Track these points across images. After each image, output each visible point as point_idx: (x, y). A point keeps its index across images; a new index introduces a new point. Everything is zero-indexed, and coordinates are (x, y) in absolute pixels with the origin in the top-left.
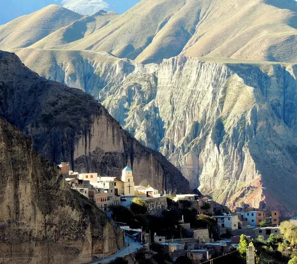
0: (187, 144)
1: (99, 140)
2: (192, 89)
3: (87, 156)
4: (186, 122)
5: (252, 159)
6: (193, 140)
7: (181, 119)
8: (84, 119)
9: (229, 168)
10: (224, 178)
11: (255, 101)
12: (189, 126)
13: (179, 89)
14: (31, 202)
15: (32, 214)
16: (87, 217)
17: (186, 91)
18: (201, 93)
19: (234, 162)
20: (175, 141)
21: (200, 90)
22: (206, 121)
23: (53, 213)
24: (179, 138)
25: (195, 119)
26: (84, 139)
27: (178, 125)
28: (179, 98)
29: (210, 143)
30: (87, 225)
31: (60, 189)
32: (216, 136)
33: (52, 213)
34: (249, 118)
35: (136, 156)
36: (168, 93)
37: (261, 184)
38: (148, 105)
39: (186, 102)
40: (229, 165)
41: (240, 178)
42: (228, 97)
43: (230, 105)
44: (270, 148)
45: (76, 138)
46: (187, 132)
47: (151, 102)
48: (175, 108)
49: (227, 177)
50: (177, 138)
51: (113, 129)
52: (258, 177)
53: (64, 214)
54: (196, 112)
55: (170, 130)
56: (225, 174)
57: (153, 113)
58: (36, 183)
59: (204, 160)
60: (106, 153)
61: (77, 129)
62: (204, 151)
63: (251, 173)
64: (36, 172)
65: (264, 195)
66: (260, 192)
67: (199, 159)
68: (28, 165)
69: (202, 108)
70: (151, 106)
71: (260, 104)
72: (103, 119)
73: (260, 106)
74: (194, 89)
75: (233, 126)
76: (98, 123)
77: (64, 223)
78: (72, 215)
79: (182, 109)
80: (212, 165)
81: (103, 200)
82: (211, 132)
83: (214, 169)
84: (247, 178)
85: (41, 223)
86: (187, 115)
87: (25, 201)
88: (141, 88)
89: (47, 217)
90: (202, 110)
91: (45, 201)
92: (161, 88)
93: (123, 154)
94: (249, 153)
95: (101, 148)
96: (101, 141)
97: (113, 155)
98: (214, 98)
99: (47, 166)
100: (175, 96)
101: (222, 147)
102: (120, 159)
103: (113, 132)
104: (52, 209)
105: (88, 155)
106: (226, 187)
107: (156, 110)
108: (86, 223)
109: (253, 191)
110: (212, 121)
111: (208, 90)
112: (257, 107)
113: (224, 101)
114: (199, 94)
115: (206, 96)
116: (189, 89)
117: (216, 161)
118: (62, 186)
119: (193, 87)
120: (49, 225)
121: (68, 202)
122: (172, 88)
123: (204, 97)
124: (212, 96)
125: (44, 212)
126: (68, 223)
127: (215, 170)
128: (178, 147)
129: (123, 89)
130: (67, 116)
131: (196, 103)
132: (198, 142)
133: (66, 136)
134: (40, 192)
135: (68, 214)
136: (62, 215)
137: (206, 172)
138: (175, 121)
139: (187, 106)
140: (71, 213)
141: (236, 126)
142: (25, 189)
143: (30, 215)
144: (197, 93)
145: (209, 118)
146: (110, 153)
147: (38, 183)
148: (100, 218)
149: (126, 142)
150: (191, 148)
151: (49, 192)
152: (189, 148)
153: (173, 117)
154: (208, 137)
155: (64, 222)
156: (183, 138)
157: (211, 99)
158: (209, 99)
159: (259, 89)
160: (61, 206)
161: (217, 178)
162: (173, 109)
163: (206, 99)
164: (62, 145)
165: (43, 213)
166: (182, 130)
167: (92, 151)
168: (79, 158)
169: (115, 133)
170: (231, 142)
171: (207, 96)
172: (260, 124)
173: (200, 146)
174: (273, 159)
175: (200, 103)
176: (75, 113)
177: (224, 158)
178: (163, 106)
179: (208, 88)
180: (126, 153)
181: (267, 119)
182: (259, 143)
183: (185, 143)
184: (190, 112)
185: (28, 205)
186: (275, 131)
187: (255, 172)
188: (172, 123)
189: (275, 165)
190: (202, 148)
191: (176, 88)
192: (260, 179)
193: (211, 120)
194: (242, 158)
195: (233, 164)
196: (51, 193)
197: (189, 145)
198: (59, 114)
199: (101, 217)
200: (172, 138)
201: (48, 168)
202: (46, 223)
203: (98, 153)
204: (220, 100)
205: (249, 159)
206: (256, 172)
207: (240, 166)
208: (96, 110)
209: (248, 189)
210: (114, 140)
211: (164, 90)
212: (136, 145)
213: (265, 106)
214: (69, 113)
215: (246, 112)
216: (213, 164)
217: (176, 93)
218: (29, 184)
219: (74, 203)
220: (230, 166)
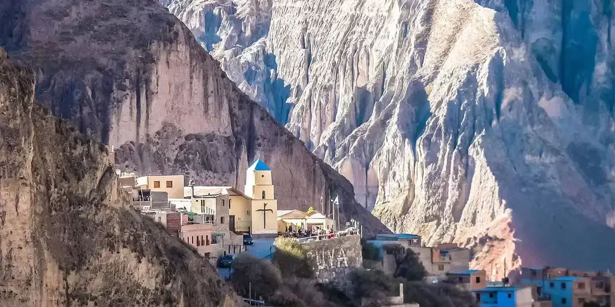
0: (340, 138)
1: (170, 104)
2: (353, 12)
3: (142, 144)
4: (338, 88)
5: (490, 174)
6: (356, 130)
7: (326, 80)
8: (133, 53)
9: (437, 195)
10: (426, 217)
11: (498, 41)
12: (345, 98)
13: (323, 13)
14: (31, 237)
15: (33, 269)
16: (175, 279)
17: (339, 17)
18: (373, 23)
19: (450, 179)
20: (313, 133)
21: (372, 15)
22: (386, 86)
23: (88, 269)
24: (322, 126)
25: (360, 83)
26: (135, 100)
27: (319, 95)
28: (323, 34)
29: (395, 136)
30: (175, 300)
31: (106, 206)
32: (409, 122)
33: (85, 268)
34: (485, 81)
35: (259, 145)
36: (297, 22)
37: (511, 231)
38: (251, 49)
39: (338, 44)
40: (439, 187)
41: (463, 217)
42: (436, 33)
43: (440, 51)
44: (532, 149)
45: (114, 98)
46: (341, 112)
47: (258, 42)
48: (312, 57)
49: (433, 215)
50: (318, 124)
51: (206, 78)
52: (504, 215)
53: (117, 269)
54: (362, 66)
55: (302, 108)
56: (428, 208)
57: (262, 66)
58: (43, 188)
59: (380, 176)
60: (188, 138)
61: (118, 77)
62: (379, 155)
63: (489, 206)
64: (42, 158)
65: (519, 257)
66: (509, 248)
67: (369, 172)
68: (23, 139)
69: (375, 56)
70: (258, 51)
71: (508, 47)
72: (180, 55)
73: (510, 53)
74: (358, 12)
75: (447, 99)
76: (168, 62)
77: (115, 293)
78: (136, 274)
79: (329, 58)
80: (399, 186)
81: (203, 241)
82: (397, 111)
83: (404, 197)
84: (479, 218)
85: (57, 293)
86: (341, 73)
87: (14, 233)
88: (235, 11)
89: (72, 278)
90: (375, 60)
91: (67, 236)
92: (281, 12)
93: (228, 138)
94: (484, 160)
95: (176, 124)
96: (176, 106)
97: (205, 141)
98: (404, 33)
99: (73, 143)
100: (312, 29)
101: (421, 147)
102: (220, 152)
103: (205, 85)
104: (86, 258)
105: (143, 141)
106: (431, 237)
107: (270, 60)
108: (174, 295)
109: (493, 246)
110: (399, 88)
111: (389, 16)
112: (503, 55)
113: (427, 42)
114: (369, 23)
115: (384, 28)
116: (347, 12)
117: (409, 178)
118: (112, 197)
119: (355, 9)
120: (76, 300)
121: (126, 240)
122: (307, 11)
123: (380, 31)
124: (398, 31)
125: (63, 265)
126: (126, 293)
127: (407, 197)
128: (320, 144)
129: (192, 11)
130: (93, 44)
131: (361, 45)
132: (366, 134)
133: (90, 93)
134: (54, 213)
135: (127, 270)
136: (111, 273)
137: (384, 203)
138: (314, 84)
139: (341, 52)
140: (136, 267)
141: (455, 97)
142: (14, 202)
143: (28, 271)
144: (365, 24)
145: (393, 79)
146: (198, 138)
147: (48, 188)
148: (208, 284)
149: (236, 111)
150: (351, 149)
151: (79, 213)
152: (346, 149)
153: (308, 76)
154: (391, 122)
155: (117, 291)
156: (332, 126)
157: (396, 37)
158: (392, 34)
159: (506, 14)
160: (110, 250)
161: (409, 217)
162: (309, 60)
163: (385, 37)
164: (81, 117)
165: (61, 268)
166: (330, 106)
167: (153, 131)
168: (121, 147)
169: (211, 88)
170: (443, 134)
171: (387, 29)
172: (511, 93)
173: (371, 145)
174: (539, 175)
175: (372, 45)
176: (113, 38)
177: (427, 171)
178: (285, 53)
179: (389, 11)
180: (236, 138)
181: (525, 84)
182: (507, 137)
183: (337, 137)
184: (348, 67)
185: (22, 244)
186: (542, 111)
187: (497, 202)
188: (307, 90)
189: (542, 188)
190: (375, 148)
191: (315, 11)
192: (509, 220)
193: (396, 84)
194: (469, 171)
195: (447, 185)
196: (83, 216)
197: (346, 141)
198: (73, 40)
199: (210, 281)
200: (306, 125)
201: (75, 149)
202: (69, 292)
203: (167, 135)
204: (418, 38)
205: (483, 173)
206: (501, 203)
207: (464, 189)
208: (165, 31)
209: (483, 241)
210: (206, 105)
211: (287, 14)
212: (262, 119)
213: (520, 54)
214: (97, 38)
215: (477, 66)
216: (402, 185)
217: (316, 22)
218: (28, 189)
219: (143, 242)
220: (441, 191)
